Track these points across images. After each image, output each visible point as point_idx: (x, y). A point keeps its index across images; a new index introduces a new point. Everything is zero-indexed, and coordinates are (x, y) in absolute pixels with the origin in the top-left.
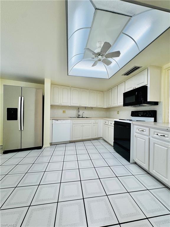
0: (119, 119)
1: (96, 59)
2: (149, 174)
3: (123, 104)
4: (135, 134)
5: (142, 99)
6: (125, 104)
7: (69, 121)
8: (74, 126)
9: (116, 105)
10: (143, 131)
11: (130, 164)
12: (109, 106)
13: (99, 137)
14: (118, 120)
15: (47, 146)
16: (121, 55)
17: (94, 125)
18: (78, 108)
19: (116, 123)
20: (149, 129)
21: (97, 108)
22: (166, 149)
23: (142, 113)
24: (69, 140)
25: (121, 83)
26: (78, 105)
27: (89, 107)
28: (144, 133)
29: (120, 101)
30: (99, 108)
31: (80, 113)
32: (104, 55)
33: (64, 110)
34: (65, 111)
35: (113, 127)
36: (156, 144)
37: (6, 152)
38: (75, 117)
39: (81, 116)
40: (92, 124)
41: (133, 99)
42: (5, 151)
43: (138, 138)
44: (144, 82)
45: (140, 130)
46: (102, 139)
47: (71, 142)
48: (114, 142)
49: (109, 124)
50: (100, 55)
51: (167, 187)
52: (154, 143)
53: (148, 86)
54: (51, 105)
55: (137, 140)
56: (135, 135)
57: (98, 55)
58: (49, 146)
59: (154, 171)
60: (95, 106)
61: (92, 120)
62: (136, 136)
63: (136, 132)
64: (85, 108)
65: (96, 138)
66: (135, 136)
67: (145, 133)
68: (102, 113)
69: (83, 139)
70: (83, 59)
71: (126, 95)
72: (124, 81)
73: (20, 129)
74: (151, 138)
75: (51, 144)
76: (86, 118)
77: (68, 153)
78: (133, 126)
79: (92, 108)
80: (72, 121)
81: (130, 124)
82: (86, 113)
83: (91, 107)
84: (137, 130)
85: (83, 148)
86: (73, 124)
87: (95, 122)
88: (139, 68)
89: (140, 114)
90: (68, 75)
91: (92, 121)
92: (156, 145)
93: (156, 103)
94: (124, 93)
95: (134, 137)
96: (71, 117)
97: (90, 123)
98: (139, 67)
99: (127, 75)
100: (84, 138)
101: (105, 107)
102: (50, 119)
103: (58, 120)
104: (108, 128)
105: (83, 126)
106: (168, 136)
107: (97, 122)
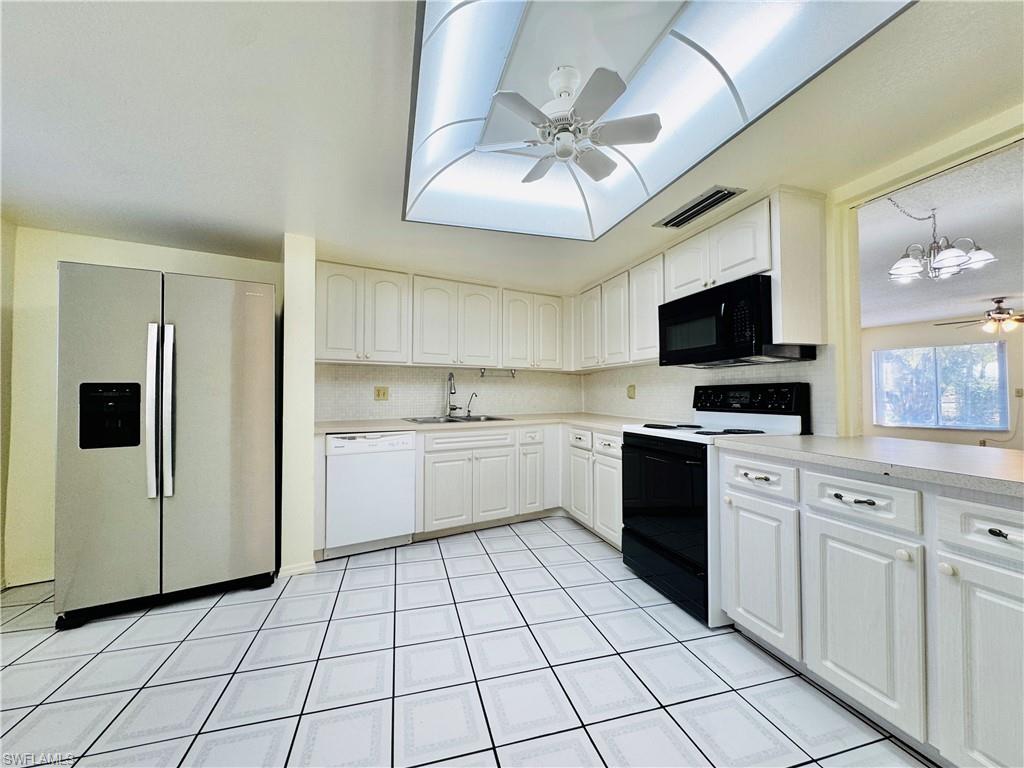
0: (646, 426)
1: (546, 149)
2: (799, 675)
3: (658, 356)
4: (728, 494)
5: (748, 334)
6: (670, 356)
7: (409, 439)
8: (434, 463)
9: (621, 358)
10: (767, 479)
11: (709, 633)
12: (591, 364)
14: (638, 429)
15: (301, 570)
16: (662, 136)
17: (525, 454)
18: (447, 378)
19: (632, 443)
20: (798, 471)
22: (885, 561)
23: (743, 395)
24: (412, 531)
25: (644, 260)
26: (448, 360)
27: (500, 367)
28: (775, 489)
29: (647, 341)
30: (545, 372)
31: (456, 400)
32: (585, 131)
33: (380, 385)
34: (386, 388)
36: (833, 539)
37: (71, 621)
38: (435, 420)
39: (461, 413)
40: (517, 445)
41: (704, 333)
42: (67, 613)
43: (742, 513)
44: (753, 259)
45: (752, 475)
46: (561, 513)
47: (419, 540)
48: (624, 530)
49: (598, 446)
50: (567, 130)
51: (892, 736)
52: (824, 537)
53: (776, 276)
54: (316, 364)
55: (738, 521)
56: (727, 498)
57: (559, 132)
58: (314, 567)
59: (829, 664)
60: (525, 364)
61: (518, 430)
62: (734, 504)
63: (733, 486)
64: (483, 373)
65: (536, 513)
66: (730, 503)
67: (779, 488)
68: (556, 397)
69: (475, 521)
70: (480, 143)
71: (673, 315)
72: (661, 254)
73: (154, 494)
74: (807, 514)
75: (323, 558)
76: (489, 419)
77: (409, 597)
78: (718, 456)
79: (512, 374)
80: (421, 437)
81: (702, 449)
82: (486, 399)
83: (507, 370)
84: (737, 474)
85: (480, 564)
86: (426, 452)
87: (529, 440)
88: (730, 194)
89: (733, 398)
90: (403, 219)
91: (516, 435)
92: (831, 543)
93: (808, 353)
94: (660, 307)
95: (723, 506)
96: (414, 420)
97: (508, 442)
98: (734, 194)
99: (678, 225)
100: (481, 517)
101: (573, 370)
102: (316, 435)
103: (354, 438)
104: (594, 463)
105: (477, 459)
106: (889, 505)
107: (537, 439)
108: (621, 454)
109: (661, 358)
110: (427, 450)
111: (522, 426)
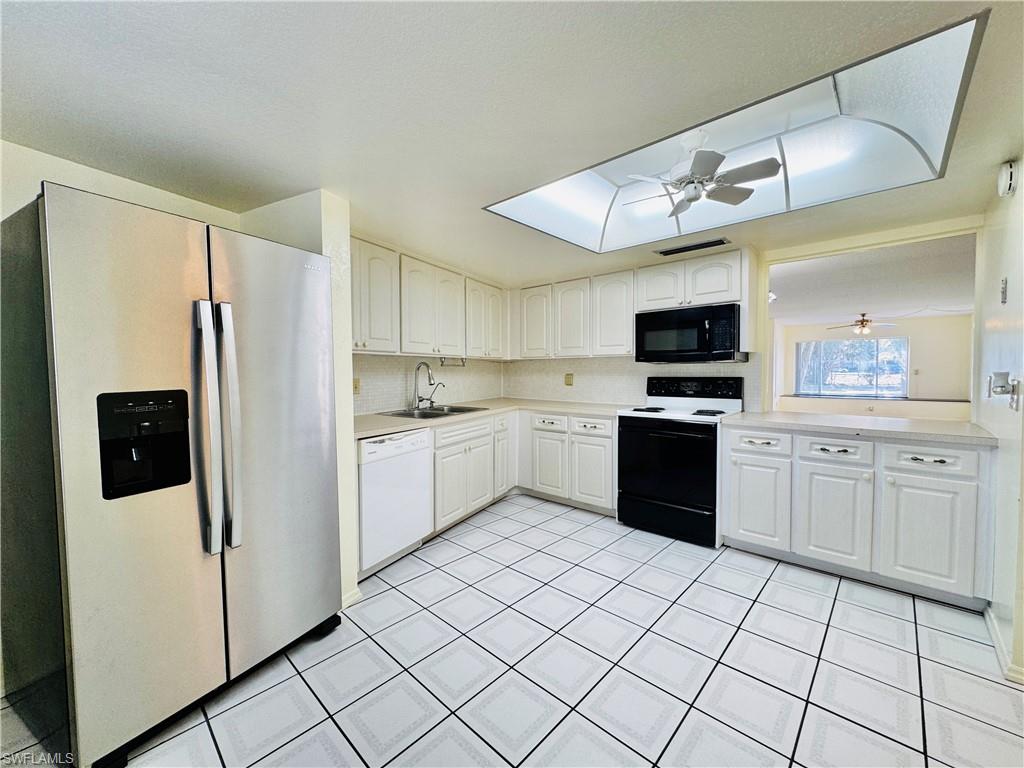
0: (635, 410)
3: (634, 353)
4: (733, 456)
6: (641, 356)
7: (425, 437)
10: (768, 443)
11: (714, 552)
15: (350, 601)
17: (499, 442)
20: (792, 437)
22: (852, 482)
23: (695, 384)
25: (608, 272)
26: (428, 350)
28: (775, 449)
36: (819, 475)
43: (745, 467)
45: (757, 442)
46: (515, 491)
47: (426, 541)
49: (578, 428)
53: (744, 306)
55: (740, 474)
56: (733, 459)
59: (812, 547)
60: (482, 354)
61: (493, 420)
62: (739, 462)
63: (739, 451)
64: (443, 362)
66: (735, 461)
69: (468, 512)
72: (630, 271)
80: (432, 433)
84: (742, 442)
87: (501, 427)
88: (722, 243)
91: (492, 423)
92: (817, 477)
94: (637, 315)
97: (488, 431)
100: (473, 507)
101: (509, 359)
103: (382, 441)
104: (572, 443)
105: (470, 450)
106: (856, 451)
107: (505, 425)
109: (636, 356)
110: (437, 446)
111: (495, 414)
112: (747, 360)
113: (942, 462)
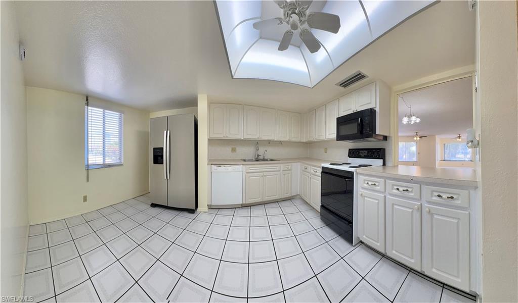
0: (331, 164)
2: (384, 256)
3: (336, 137)
4: (361, 191)
5: (368, 130)
6: (340, 138)
7: (240, 168)
8: (249, 177)
9: (323, 138)
10: (375, 185)
11: (353, 248)
12: (311, 139)
13: (293, 195)
14: (327, 165)
15: (204, 211)
17: (284, 175)
18: (256, 144)
19: (326, 172)
20: (385, 180)
21: (289, 142)
22: (411, 211)
24: (241, 203)
25: (331, 101)
26: (256, 137)
27: (276, 140)
28: (378, 188)
29: (331, 131)
30: (293, 142)
31: (259, 152)
33: (233, 147)
34: (235, 148)
35: (320, 178)
38: (252, 160)
39: (261, 157)
40: (281, 171)
41: (353, 129)
43: (366, 198)
44: (370, 103)
45: (370, 183)
46: (299, 197)
47: (244, 206)
48: (321, 206)
51: (411, 269)
53: (377, 110)
55: (364, 201)
56: (361, 193)
58: (207, 210)
59: (394, 252)
60: (286, 139)
61: (281, 165)
62: (363, 195)
63: (363, 188)
64: (269, 142)
65: (289, 197)
66: (362, 195)
69: (264, 200)
71: (342, 121)
72: (338, 98)
73: (166, 178)
74: (388, 197)
75: (210, 207)
76: (271, 160)
78: (358, 177)
79: (280, 143)
80: (244, 167)
81: (352, 174)
82: (270, 152)
84: (364, 183)
86: (247, 173)
87: (286, 169)
88: (363, 77)
89: (362, 153)
90: (232, 78)
91: (280, 167)
92: (395, 206)
94: (337, 118)
95: (359, 196)
96: (244, 160)
97: (277, 169)
99: (345, 86)
100: (266, 199)
101: (305, 141)
102: (208, 164)
103: (220, 166)
104: (311, 178)
105: (265, 176)
106: (412, 190)
107: (289, 168)
108: (320, 175)
109: (337, 138)
111: (283, 163)
112: (386, 140)
113: (452, 198)
